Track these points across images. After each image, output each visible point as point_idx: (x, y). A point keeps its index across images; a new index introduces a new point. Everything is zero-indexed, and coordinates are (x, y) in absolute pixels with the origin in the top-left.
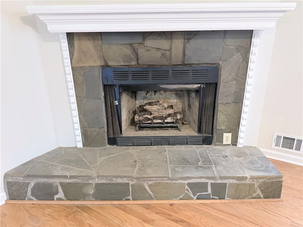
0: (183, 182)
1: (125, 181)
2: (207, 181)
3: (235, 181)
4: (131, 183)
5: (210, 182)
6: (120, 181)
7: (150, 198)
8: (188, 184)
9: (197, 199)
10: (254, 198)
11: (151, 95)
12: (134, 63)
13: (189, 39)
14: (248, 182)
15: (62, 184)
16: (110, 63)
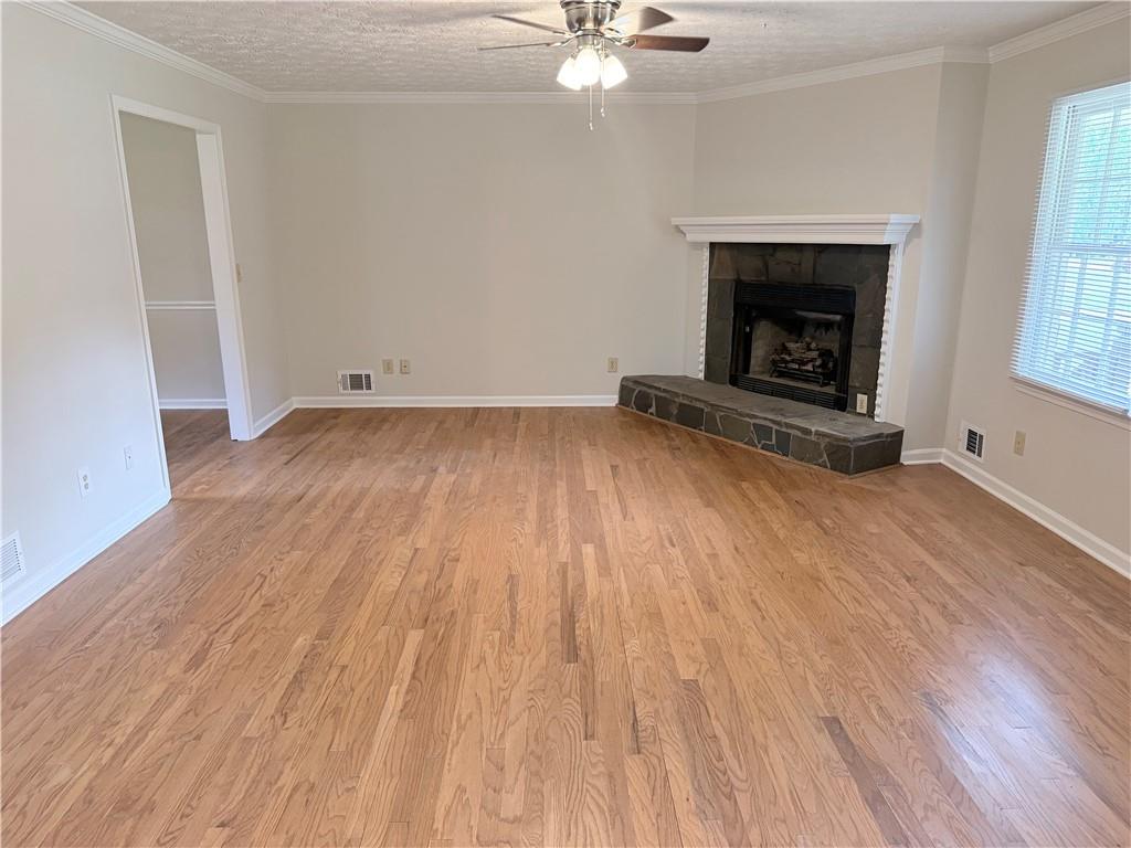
0: (748, 420)
1: (702, 406)
2: (771, 425)
3: (799, 434)
4: (706, 410)
5: (775, 427)
6: (698, 405)
7: (718, 434)
8: (754, 424)
9: (762, 448)
10: (819, 465)
11: (821, 334)
12: (763, 278)
13: (820, 252)
14: (813, 438)
15: (656, 396)
16: (742, 278)
